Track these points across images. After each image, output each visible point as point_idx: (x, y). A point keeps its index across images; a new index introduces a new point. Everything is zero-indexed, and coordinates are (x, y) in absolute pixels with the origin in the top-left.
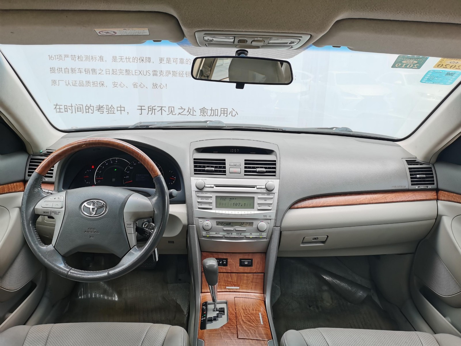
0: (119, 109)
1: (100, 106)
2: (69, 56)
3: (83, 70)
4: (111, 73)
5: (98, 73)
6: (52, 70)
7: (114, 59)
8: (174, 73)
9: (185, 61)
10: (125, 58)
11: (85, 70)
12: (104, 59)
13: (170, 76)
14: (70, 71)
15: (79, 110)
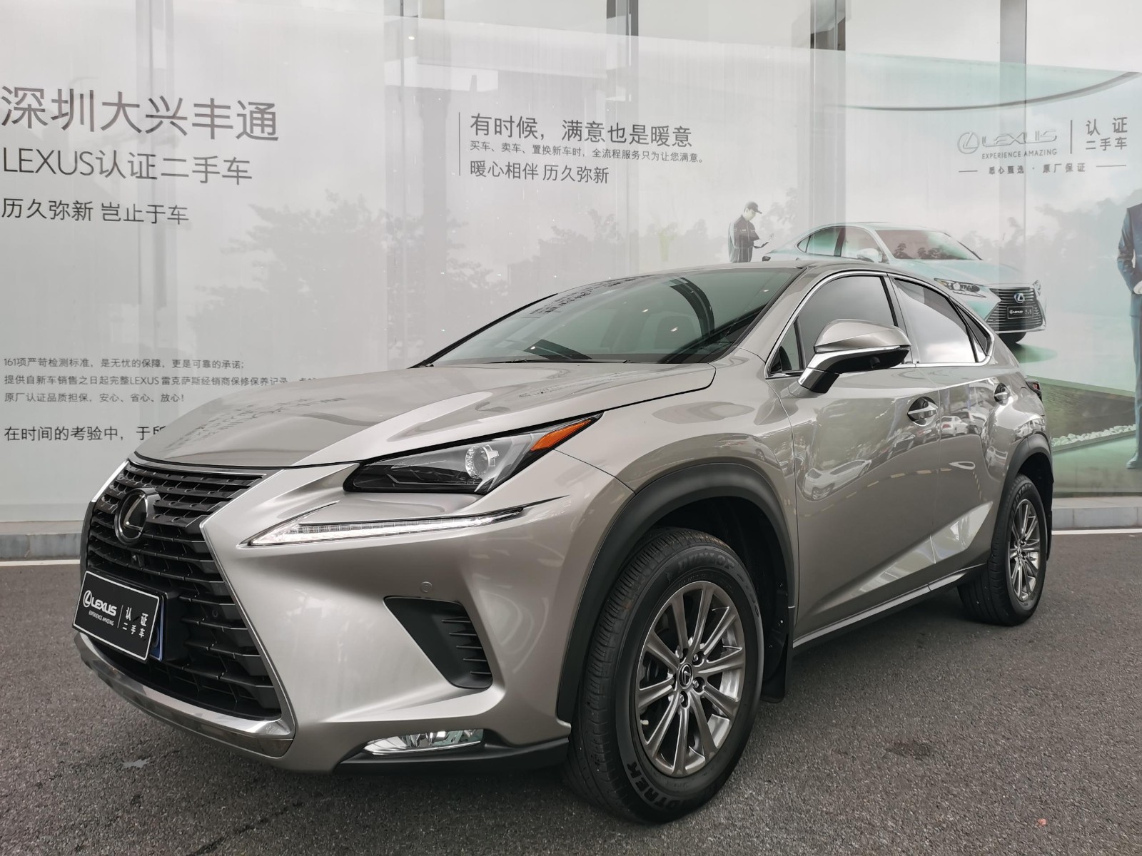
0: (108, 432)
1: (78, 429)
2: (37, 360)
3: (56, 379)
4: (98, 382)
5: (78, 382)
6: (9, 379)
7: (105, 363)
8: (196, 381)
9: (211, 364)
10: (121, 361)
11: (59, 379)
12: (89, 363)
13: (189, 383)
14: (36, 380)
15: (44, 435)
